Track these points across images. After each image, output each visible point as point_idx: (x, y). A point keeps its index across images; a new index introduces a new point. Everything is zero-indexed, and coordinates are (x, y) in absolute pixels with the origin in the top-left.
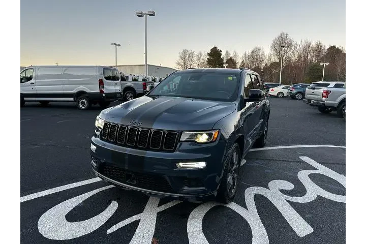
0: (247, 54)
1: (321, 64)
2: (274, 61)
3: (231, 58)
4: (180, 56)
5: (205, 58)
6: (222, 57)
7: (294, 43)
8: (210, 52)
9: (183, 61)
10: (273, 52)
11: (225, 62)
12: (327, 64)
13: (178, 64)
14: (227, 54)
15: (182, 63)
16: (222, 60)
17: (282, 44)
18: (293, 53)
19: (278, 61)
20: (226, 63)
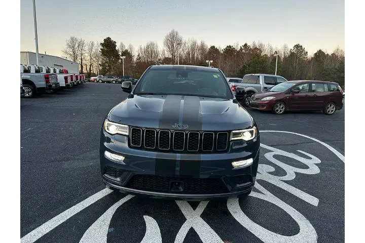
0: (143, 48)
1: (207, 61)
2: (167, 56)
3: (127, 51)
4: (68, 44)
5: (98, 48)
6: (117, 48)
7: (183, 41)
8: (103, 42)
9: (71, 50)
10: (166, 48)
11: (120, 53)
12: (212, 61)
13: (66, 52)
14: (122, 46)
15: (70, 51)
16: (117, 52)
17: (173, 41)
18: (183, 50)
19: (171, 56)
20: (122, 55)
